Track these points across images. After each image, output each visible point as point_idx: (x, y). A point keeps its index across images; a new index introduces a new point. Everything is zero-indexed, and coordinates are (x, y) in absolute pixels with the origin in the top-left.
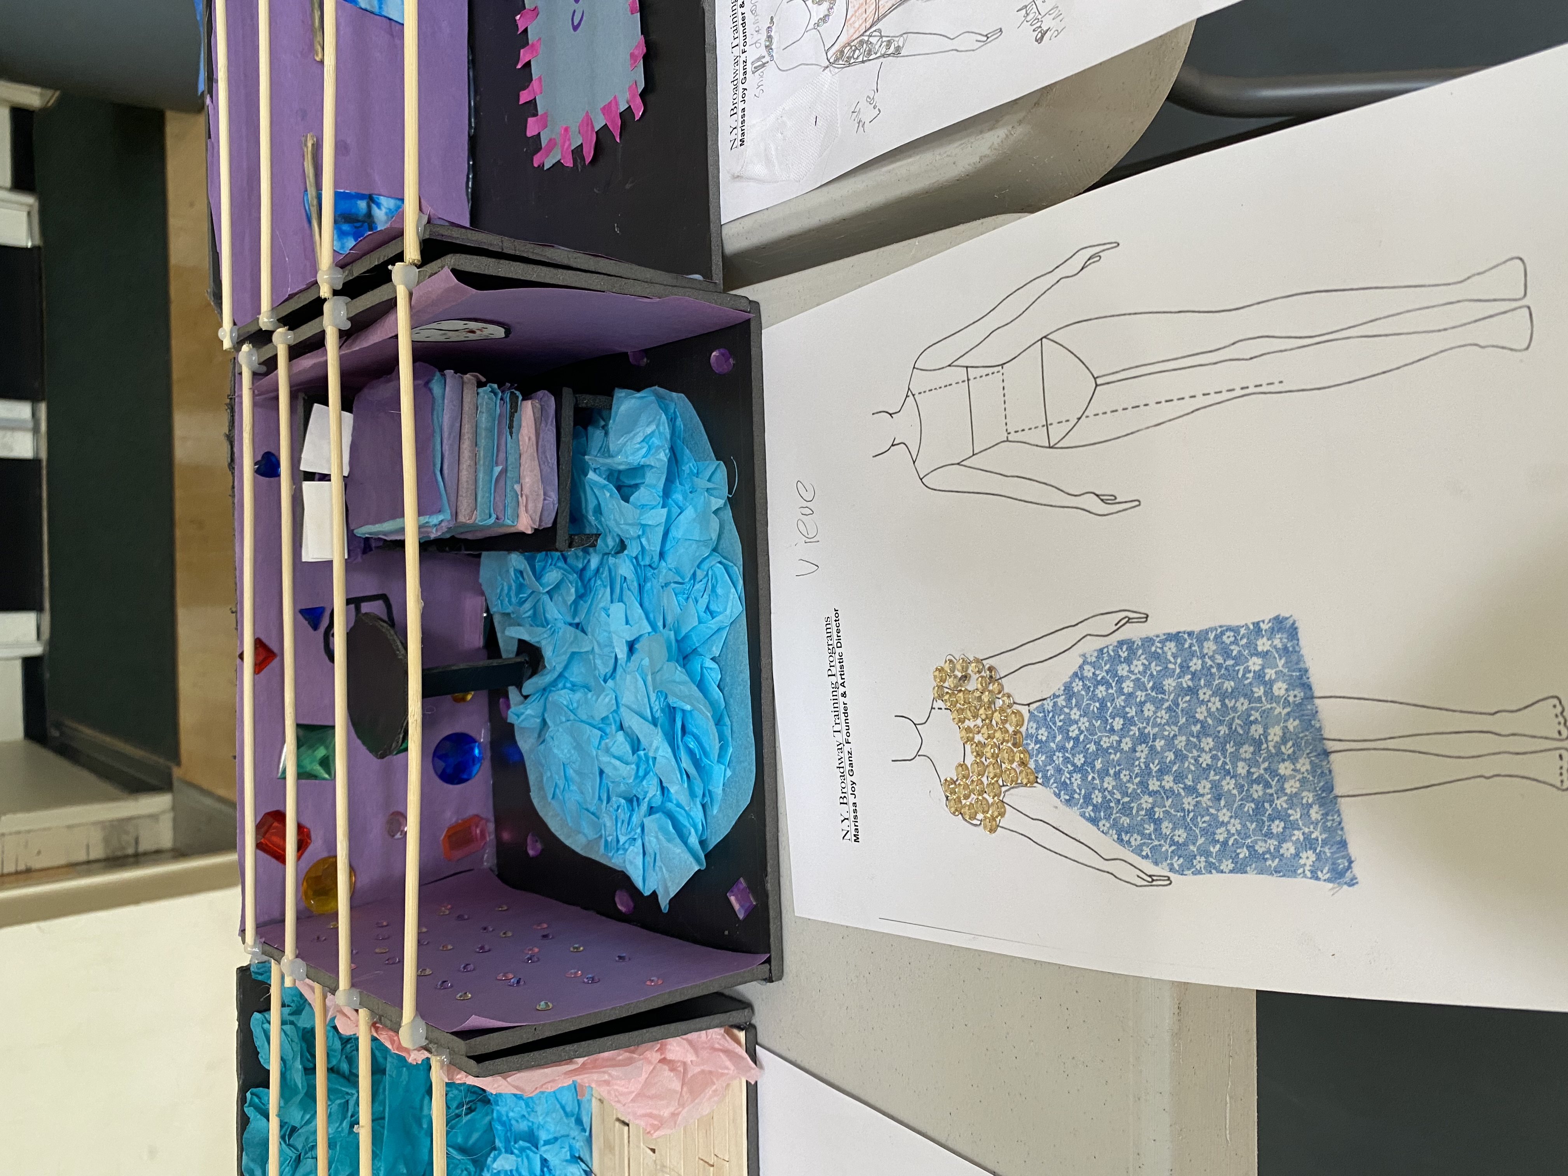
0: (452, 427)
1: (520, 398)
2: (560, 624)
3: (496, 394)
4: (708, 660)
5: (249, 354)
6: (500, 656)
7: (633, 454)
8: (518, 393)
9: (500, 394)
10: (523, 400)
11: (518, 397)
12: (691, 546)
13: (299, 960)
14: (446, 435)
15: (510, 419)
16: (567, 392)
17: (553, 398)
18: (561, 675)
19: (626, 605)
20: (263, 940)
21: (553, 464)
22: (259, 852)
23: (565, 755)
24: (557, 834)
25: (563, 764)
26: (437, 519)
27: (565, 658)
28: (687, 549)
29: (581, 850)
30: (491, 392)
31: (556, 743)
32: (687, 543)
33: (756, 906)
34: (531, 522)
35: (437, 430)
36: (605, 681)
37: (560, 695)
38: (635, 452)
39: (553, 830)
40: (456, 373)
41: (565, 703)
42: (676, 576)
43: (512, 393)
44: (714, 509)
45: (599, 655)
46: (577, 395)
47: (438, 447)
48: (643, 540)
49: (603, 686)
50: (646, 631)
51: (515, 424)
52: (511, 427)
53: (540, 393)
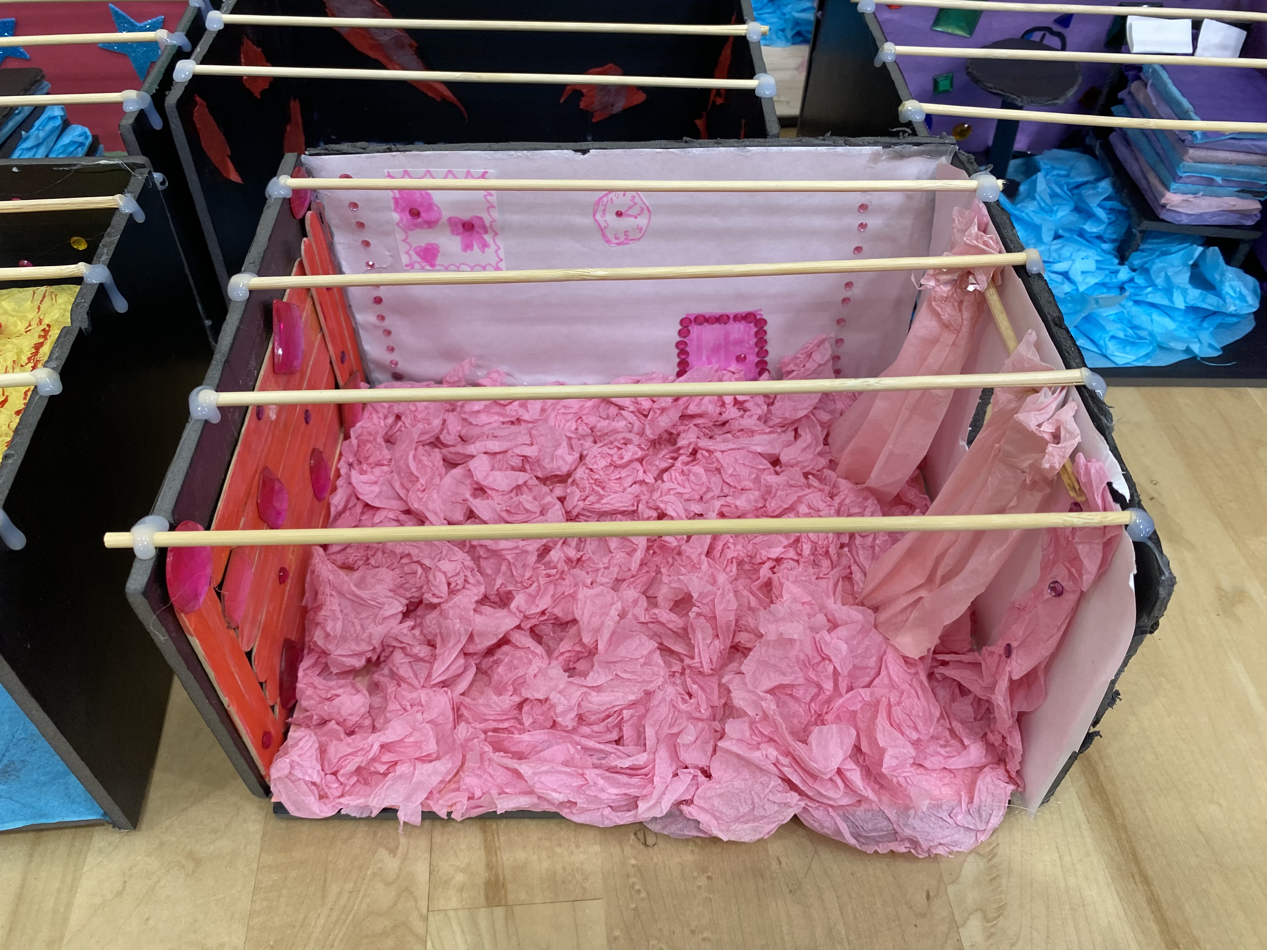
1: (1262, 199)
10: (1260, 201)
15: (1250, 191)
16: (1254, 235)
17: (1252, 223)
19: (1095, 272)
44: (1191, 347)
46: (1250, 242)
48: (1150, 289)
50: (1080, 288)
51: (1245, 194)
52: (1242, 191)
53: (1260, 214)
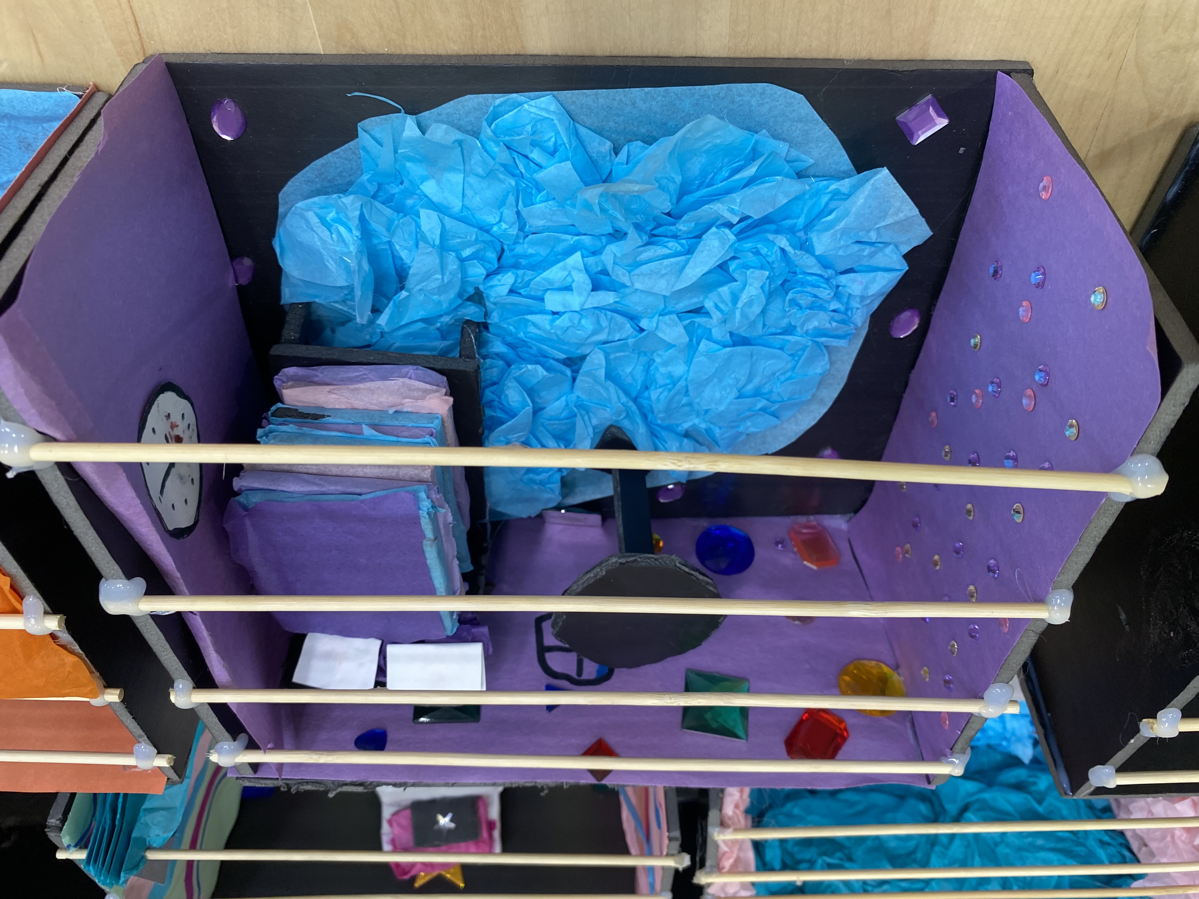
0: (309, 482)
1: (279, 405)
2: (573, 397)
3: (271, 432)
4: (617, 159)
5: (219, 753)
6: (611, 498)
7: (346, 245)
8: (273, 408)
9: (271, 426)
10: (282, 402)
11: (278, 409)
12: (471, 186)
13: (986, 695)
14: (315, 488)
15: (305, 418)
16: (276, 350)
17: (285, 370)
18: (635, 400)
19: (548, 289)
20: (948, 751)
21: (366, 369)
22: (837, 758)
23: (728, 394)
24: (819, 417)
25: (738, 398)
26: (424, 501)
27: (612, 387)
28: (476, 193)
29: (839, 384)
30: (267, 437)
31: (713, 406)
32: (469, 193)
33: (934, 96)
34: (437, 394)
35: (308, 498)
36: (642, 330)
37: (658, 399)
38: (344, 241)
39: (813, 423)
40: (238, 476)
41: (666, 393)
42: (508, 202)
43: (273, 415)
44: (418, 133)
45: (609, 334)
46: (283, 341)
47: (332, 497)
48: (466, 253)
49: (648, 335)
50: (580, 258)
52: (316, 417)
53: (277, 383)
